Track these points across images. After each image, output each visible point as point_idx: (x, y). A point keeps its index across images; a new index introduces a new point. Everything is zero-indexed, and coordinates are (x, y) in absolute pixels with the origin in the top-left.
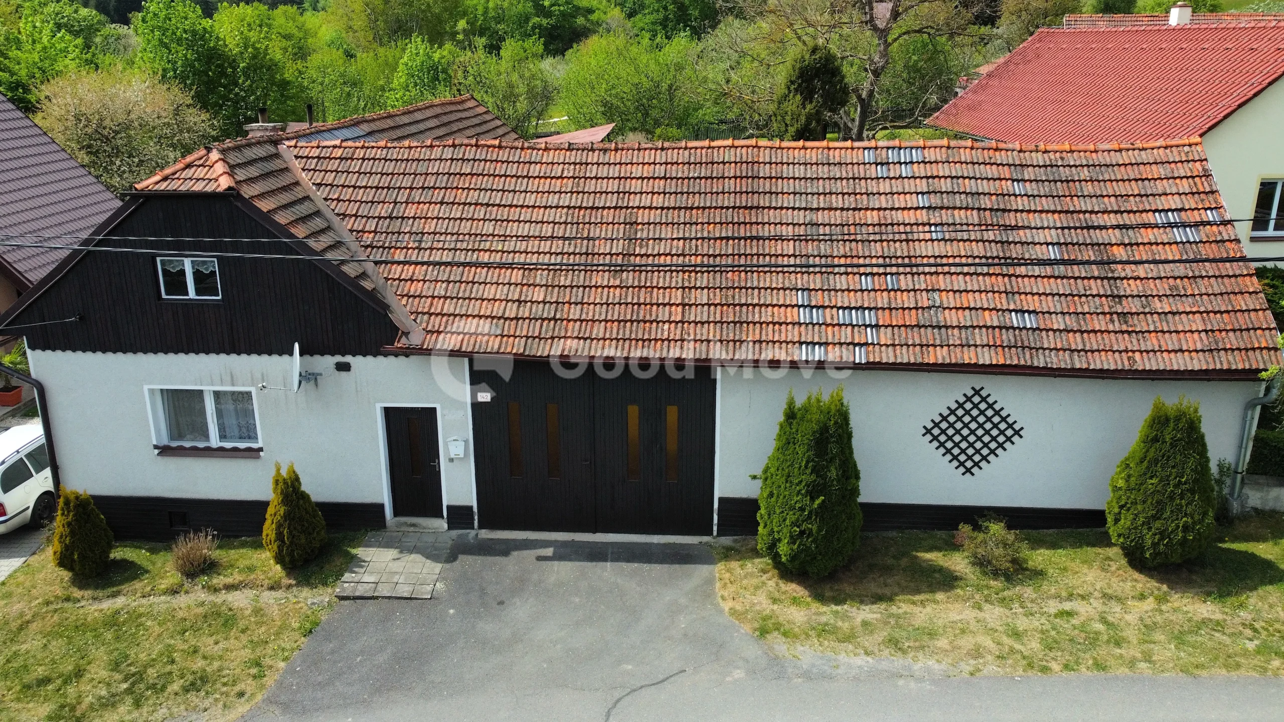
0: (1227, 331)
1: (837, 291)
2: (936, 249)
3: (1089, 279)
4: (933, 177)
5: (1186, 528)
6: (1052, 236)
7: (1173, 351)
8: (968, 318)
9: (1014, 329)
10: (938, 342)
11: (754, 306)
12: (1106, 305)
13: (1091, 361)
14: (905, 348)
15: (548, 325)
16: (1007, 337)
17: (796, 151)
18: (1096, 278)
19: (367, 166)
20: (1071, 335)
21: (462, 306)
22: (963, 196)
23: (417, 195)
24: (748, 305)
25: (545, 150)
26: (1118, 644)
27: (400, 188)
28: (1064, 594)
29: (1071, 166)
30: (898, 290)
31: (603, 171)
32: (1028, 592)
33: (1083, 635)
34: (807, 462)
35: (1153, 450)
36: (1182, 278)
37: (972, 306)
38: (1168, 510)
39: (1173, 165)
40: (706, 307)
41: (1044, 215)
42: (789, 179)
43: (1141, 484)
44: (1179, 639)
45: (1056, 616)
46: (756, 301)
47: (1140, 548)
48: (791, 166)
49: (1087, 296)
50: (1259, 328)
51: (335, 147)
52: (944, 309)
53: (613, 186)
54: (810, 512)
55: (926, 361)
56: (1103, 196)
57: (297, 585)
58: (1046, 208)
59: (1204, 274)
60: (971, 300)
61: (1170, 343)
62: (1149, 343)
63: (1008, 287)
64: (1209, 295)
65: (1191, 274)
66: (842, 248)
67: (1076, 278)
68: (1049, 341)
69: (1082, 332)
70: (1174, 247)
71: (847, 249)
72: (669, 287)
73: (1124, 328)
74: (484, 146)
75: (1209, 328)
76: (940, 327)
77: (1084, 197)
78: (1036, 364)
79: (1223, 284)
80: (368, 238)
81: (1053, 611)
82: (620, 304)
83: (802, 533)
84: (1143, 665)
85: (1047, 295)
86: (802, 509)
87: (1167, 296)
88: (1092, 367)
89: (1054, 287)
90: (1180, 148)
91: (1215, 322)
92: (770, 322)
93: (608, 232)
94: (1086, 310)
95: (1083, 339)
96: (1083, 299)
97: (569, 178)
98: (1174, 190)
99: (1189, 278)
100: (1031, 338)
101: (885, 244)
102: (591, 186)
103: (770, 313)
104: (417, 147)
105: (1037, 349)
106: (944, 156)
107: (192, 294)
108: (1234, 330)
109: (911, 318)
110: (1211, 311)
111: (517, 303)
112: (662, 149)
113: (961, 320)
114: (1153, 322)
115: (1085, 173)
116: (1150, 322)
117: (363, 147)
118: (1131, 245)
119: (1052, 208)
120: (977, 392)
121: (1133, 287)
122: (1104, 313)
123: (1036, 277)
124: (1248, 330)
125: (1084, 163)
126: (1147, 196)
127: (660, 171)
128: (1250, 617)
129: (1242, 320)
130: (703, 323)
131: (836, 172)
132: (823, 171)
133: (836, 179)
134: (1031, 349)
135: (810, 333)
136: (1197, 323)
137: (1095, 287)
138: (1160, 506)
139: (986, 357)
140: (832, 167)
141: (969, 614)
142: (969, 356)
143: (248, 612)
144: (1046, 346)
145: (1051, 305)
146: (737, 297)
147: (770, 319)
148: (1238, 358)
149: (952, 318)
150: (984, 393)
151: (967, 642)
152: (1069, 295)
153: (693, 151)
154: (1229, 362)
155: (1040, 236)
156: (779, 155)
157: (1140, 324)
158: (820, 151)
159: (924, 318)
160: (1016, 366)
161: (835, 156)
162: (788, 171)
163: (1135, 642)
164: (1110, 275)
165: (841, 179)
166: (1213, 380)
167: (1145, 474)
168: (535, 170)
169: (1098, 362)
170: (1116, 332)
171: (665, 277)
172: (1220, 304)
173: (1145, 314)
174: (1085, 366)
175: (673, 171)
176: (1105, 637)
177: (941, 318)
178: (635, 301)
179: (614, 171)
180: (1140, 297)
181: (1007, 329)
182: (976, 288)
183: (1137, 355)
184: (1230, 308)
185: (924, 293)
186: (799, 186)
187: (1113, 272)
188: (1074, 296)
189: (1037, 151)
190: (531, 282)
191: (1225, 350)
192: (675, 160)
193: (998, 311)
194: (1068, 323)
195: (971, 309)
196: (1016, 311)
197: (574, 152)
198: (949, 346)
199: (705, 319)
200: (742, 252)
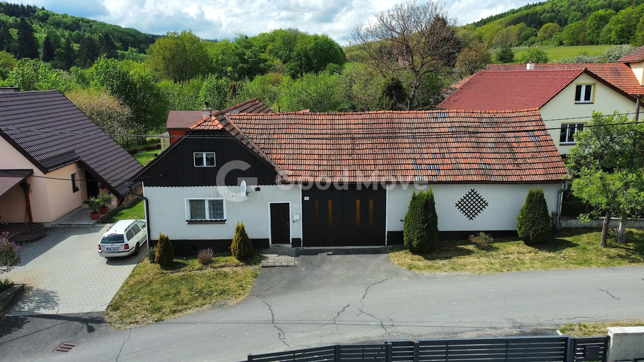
0: (550, 168)
1: (425, 159)
2: (456, 145)
3: (506, 153)
4: (453, 122)
5: (542, 228)
6: (493, 140)
7: (534, 175)
8: (468, 166)
9: (483, 169)
10: (459, 174)
11: (398, 164)
12: (512, 161)
13: (509, 179)
14: (449, 176)
15: (329, 172)
16: (481, 172)
17: (406, 114)
18: (508, 153)
19: (257, 122)
20: (502, 171)
21: (299, 167)
22: (463, 128)
23: (277, 131)
24: (396, 164)
25: (319, 115)
26: (523, 264)
27: (270, 129)
28: (505, 253)
29: (497, 118)
30: (445, 158)
31: (341, 122)
32: (494, 253)
33: (513, 263)
34: (422, 212)
35: (530, 204)
36: (535, 152)
37: (469, 162)
38: (536, 223)
39: (530, 117)
40: (382, 165)
41: (490, 134)
42: (405, 123)
43: (527, 216)
44: (542, 262)
45: (503, 259)
46: (398, 163)
47: (528, 236)
48: (405, 119)
49: (506, 159)
50: (560, 167)
51: (244, 115)
52: (461, 164)
53: (345, 127)
54: (423, 229)
55: (456, 180)
56: (509, 127)
57: (245, 265)
58: (490, 131)
59: (542, 151)
60: (469, 161)
61: (533, 172)
62: (526, 173)
63: (480, 156)
64: (544, 157)
65: (538, 151)
66: (425, 145)
67: (502, 153)
68: (495, 173)
69: (505, 170)
70: (532, 143)
71: (427, 146)
72: (369, 159)
73: (518, 168)
74: (298, 114)
75: (545, 167)
76: (460, 170)
77: (502, 127)
78: (491, 180)
79: (548, 154)
80: (262, 146)
81: (502, 258)
82: (353, 165)
83: (421, 236)
84: (531, 269)
85: (493, 159)
86: (420, 228)
87: (531, 158)
88: (509, 180)
89: (495, 156)
90: (532, 111)
91: (546, 165)
92: (404, 169)
93: (346, 141)
94: (506, 163)
95: (505, 172)
96: (505, 159)
97: (329, 124)
98: (531, 125)
99: (537, 152)
100: (489, 172)
101: (439, 144)
102: (337, 127)
103: (404, 167)
104: (274, 115)
105: (491, 175)
106: (456, 115)
107: (205, 165)
108: (552, 168)
109: (450, 167)
110: (545, 162)
111: (318, 166)
112: (360, 114)
113: (466, 167)
114: (527, 166)
115: (502, 120)
116: (526, 166)
117: (254, 115)
118: (518, 142)
119: (492, 131)
120: (473, 191)
121: (520, 155)
122: (511, 164)
123: (489, 153)
124: (557, 167)
125: (502, 116)
126: (522, 127)
127: (360, 121)
128: (563, 255)
129: (555, 165)
130: (382, 170)
131: (420, 121)
132: (416, 121)
133: (420, 123)
134: (489, 175)
135: (418, 172)
136: (541, 166)
137: (508, 156)
138: (533, 222)
139: (475, 178)
140: (419, 119)
141: (477, 260)
142: (470, 178)
143: (232, 273)
144: (494, 174)
145: (495, 162)
146: (392, 162)
147: (404, 168)
148: (554, 176)
149: (463, 166)
150: (475, 191)
151: (476, 267)
152: (500, 158)
153: (371, 115)
154: (551, 178)
155: (489, 140)
156: (400, 116)
157: (523, 167)
158: (414, 114)
159: (454, 167)
160: (485, 181)
161: (419, 116)
162: (403, 121)
163: (529, 263)
164: (513, 152)
165: (422, 123)
166: (547, 183)
167: (528, 213)
168: (317, 122)
169: (511, 179)
170: (516, 170)
171: (367, 156)
172: (548, 160)
173: (525, 164)
174: (507, 180)
175: (365, 121)
176: (519, 263)
177: (460, 167)
178: (358, 164)
179: (345, 122)
180: (523, 158)
181: (481, 169)
182: (470, 157)
183: (523, 176)
184: (551, 161)
185: (453, 159)
186: (409, 126)
187: (513, 151)
188: (502, 159)
189: (486, 113)
190: (322, 159)
191: (550, 174)
192: (365, 118)
193: (478, 164)
194: (501, 167)
195: (469, 164)
196: (484, 164)
197: (329, 116)
198: (463, 175)
199: (382, 169)
200: (392, 147)
